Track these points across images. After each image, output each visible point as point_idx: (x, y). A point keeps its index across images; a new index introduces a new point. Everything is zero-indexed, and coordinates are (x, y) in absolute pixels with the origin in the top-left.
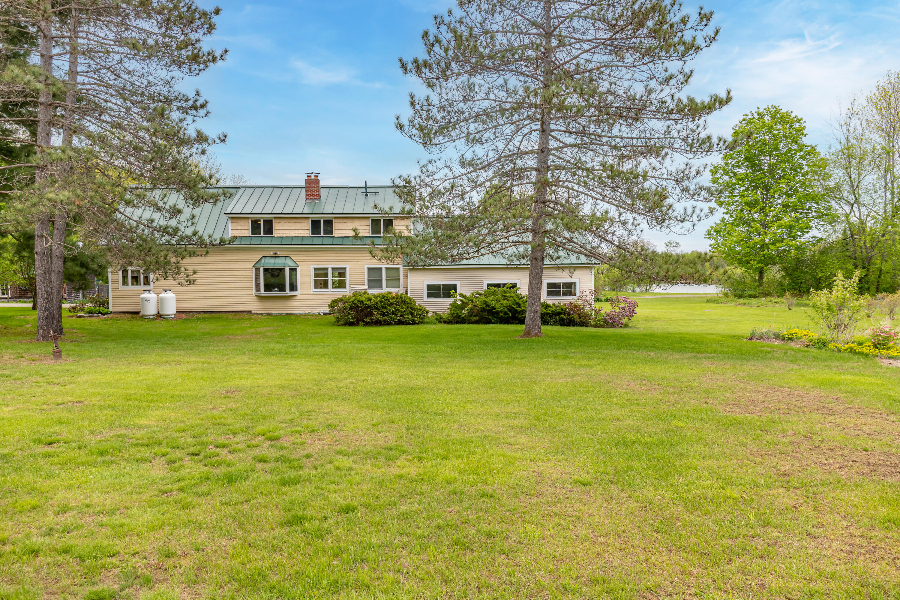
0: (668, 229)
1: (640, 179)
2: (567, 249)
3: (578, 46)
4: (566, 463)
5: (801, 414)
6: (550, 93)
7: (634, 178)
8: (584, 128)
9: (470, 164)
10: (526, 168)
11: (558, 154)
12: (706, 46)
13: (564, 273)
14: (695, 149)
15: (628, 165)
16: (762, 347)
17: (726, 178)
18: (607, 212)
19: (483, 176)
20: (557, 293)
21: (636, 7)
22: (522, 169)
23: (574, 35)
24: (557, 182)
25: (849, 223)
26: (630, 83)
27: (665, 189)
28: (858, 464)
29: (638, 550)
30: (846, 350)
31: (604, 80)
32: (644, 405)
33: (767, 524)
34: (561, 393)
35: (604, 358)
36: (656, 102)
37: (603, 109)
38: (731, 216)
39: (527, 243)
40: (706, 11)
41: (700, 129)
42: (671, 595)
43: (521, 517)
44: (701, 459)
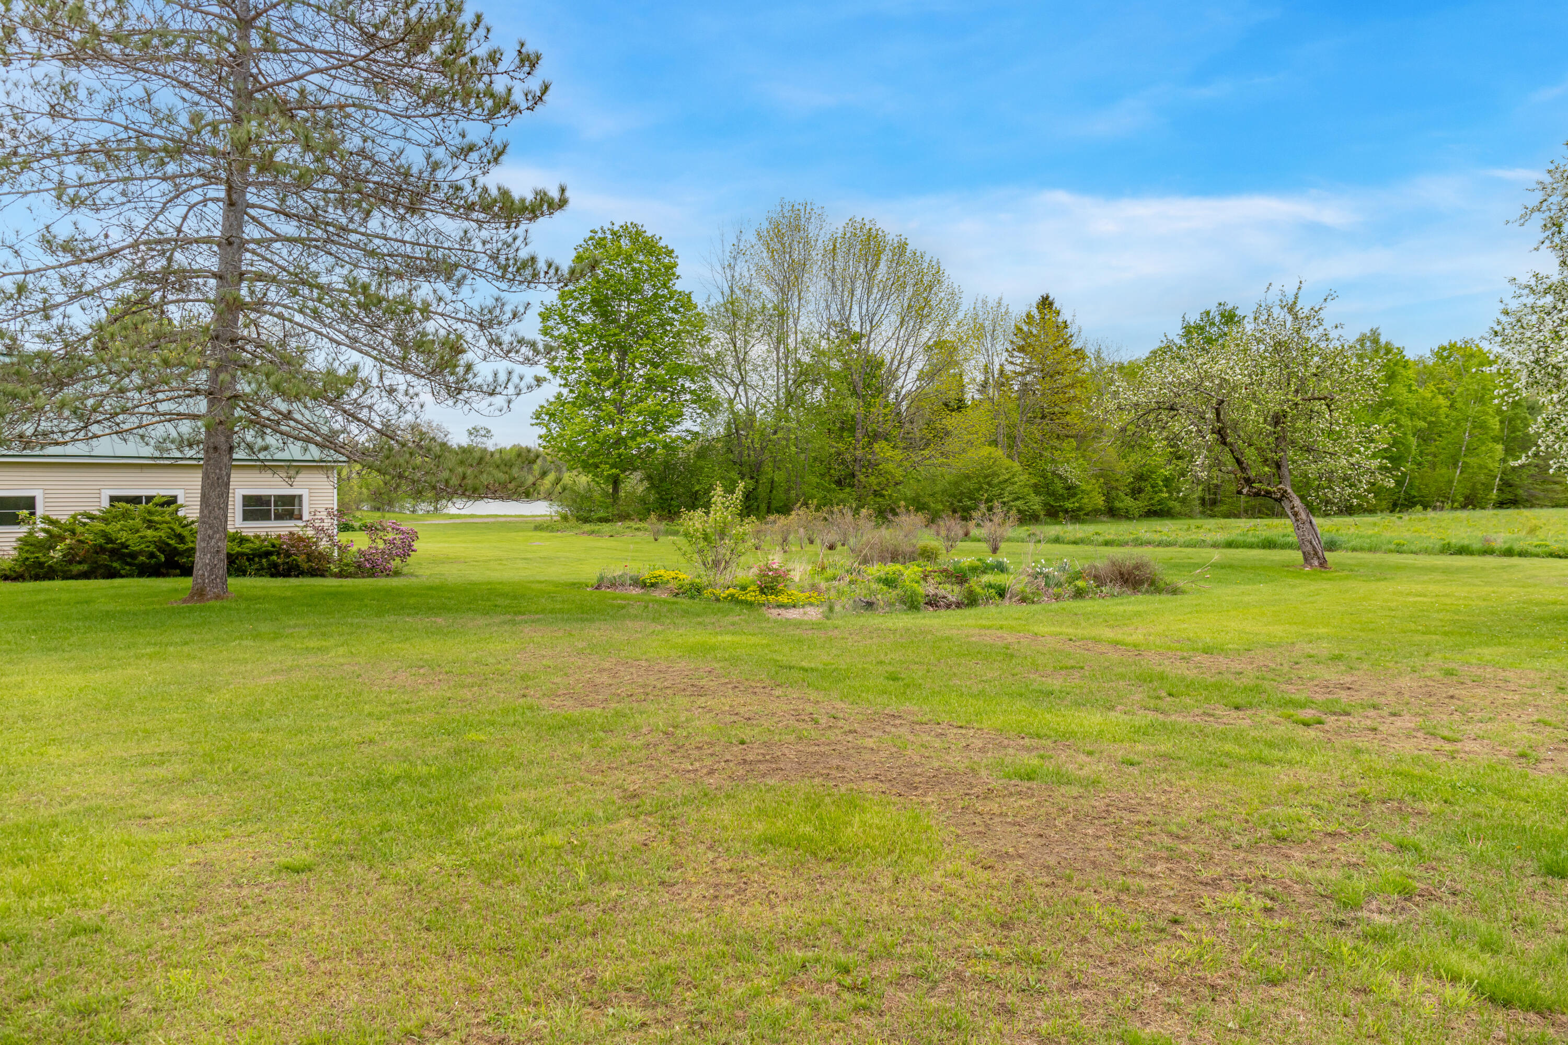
0: (468, 406)
1: (417, 315)
2: (282, 433)
3: (303, 57)
4: (265, 837)
5: (662, 700)
6: (242, 134)
7: (406, 312)
8: (315, 209)
9: (67, 247)
10: (195, 271)
11: (261, 251)
12: (528, 108)
13: (277, 478)
14: (510, 276)
15: (397, 289)
16: (614, 599)
17: (564, 329)
18: (356, 369)
19: (97, 275)
20: (265, 516)
21: (413, 13)
22: (184, 271)
23: (295, 35)
24: (259, 305)
25: (733, 412)
26: (400, 143)
27: (460, 337)
28: (731, 764)
29: (393, 971)
30: (725, 598)
31: (353, 130)
32: (420, 710)
33: (603, 879)
34: (262, 703)
35: (352, 633)
36: (445, 186)
37: (352, 183)
38: (571, 391)
39: (195, 417)
40: (529, 48)
41: (518, 242)
42: (447, 1034)
43: (160, 959)
44: (510, 791)
